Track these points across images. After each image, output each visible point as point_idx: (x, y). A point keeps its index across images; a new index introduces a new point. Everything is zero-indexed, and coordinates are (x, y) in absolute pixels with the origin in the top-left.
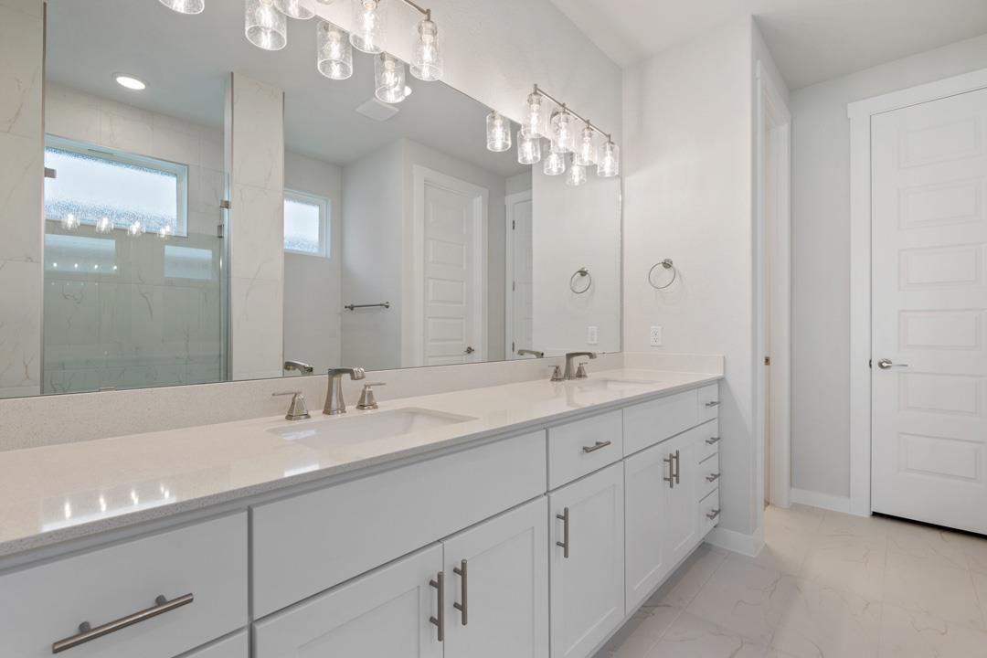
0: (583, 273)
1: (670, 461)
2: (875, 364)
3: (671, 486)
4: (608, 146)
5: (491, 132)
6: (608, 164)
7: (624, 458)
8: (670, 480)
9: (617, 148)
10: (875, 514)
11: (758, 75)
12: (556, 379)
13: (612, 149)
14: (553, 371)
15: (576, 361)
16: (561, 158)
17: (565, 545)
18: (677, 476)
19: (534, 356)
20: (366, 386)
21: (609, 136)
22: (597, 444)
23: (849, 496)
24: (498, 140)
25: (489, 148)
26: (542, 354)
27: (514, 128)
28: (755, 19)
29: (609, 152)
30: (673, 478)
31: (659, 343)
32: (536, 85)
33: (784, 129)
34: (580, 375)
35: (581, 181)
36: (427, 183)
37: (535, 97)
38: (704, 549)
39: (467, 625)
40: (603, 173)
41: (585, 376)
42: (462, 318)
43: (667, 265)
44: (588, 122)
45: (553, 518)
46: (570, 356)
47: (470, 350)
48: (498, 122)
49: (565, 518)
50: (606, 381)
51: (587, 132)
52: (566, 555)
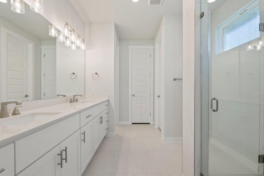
0: (74, 74)
1: (101, 118)
2: (132, 95)
3: (101, 124)
4: (83, 42)
5: (50, 31)
6: (83, 47)
7: (93, 119)
8: (101, 123)
9: (85, 43)
10: (132, 123)
11: (115, 36)
12: (71, 102)
13: (84, 43)
14: (70, 100)
15: (76, 97)
16: (70, 42)
17: (84, 140)
18: (102, 121)
19: (63, 96)
20: (15, 108)
21: (83, 40)
22: (89, 116)
23: (128, 121)
24: (53, 33)
25: (50, 35)
26: (65, 96)
27: (59, 32)
28: (115, 24)
29: (83, 44)
30: (101, 122)
31: (94, 92)
32: (67, 22)
33: (118, 47)
34: (77, 101)
35: (75, 49)
36: (8, 35)
37: (66, 26)
38: (105, 138)
39: (67, 163)
40: (82, 49)
41: (78, 101)
42: (23, 85)
43: (96, 74)
44: (79, 35)
45: (81, 134)
46: (74, 96)
47: (26, 96)
48: (53, 28)
49: (84, 134)
50: (83, 102)
51: (78, 38)
52: (84, 142)
